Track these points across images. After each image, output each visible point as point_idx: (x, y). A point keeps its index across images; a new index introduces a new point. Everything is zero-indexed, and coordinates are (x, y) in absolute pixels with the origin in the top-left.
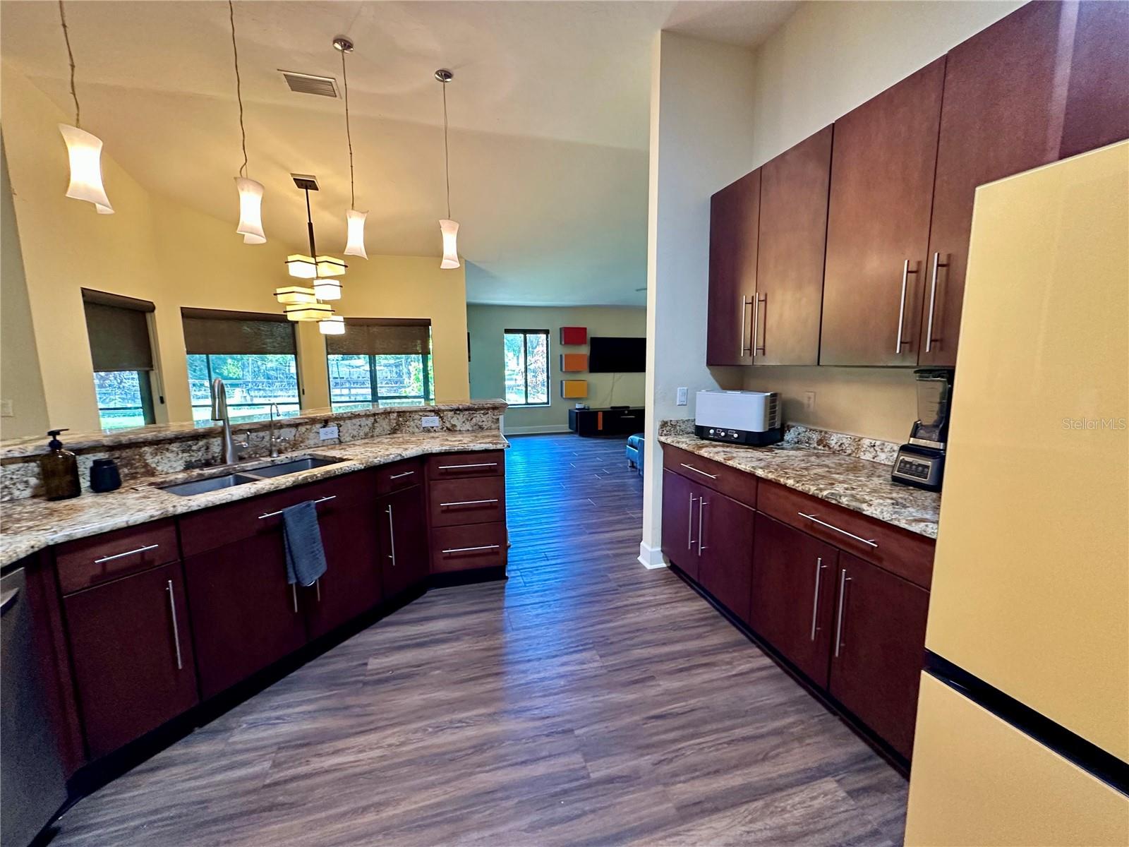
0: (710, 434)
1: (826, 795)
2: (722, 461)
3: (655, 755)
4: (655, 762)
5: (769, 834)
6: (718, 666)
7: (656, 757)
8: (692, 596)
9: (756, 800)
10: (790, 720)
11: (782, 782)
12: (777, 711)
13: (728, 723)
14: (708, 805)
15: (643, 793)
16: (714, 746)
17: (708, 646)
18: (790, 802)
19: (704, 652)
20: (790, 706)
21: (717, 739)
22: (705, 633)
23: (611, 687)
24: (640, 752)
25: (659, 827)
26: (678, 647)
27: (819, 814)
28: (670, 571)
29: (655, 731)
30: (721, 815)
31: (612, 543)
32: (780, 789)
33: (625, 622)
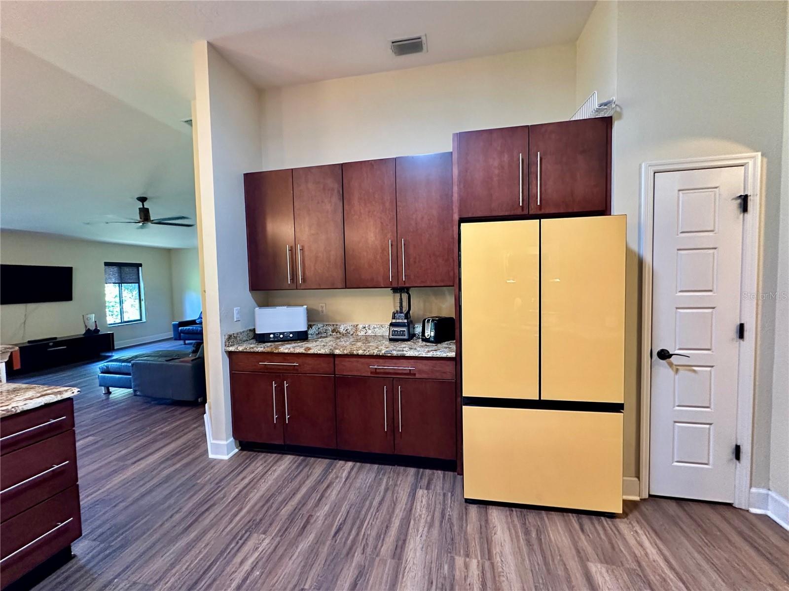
0: (270, 338)
1: (423, 496)
2: (304, 351)
3: (358, 549)
4: (362, 552)
5: (426, 529)
6: (333, 483)
7: (359, 550)
8: (276, 459)
9: (410, 522)
10: (385, 480)
11: (409, 506)
12: (377, 481)
13: (368, 503)
14: (400, 543)
15: (374, 571)
16: (374, 519)
17: (318, 477)
18: (418, 510)
19: (319, 482)
20: (379, 475)
21: (372, 514)
22: (308, 472)
23: (294, 543)
24: (350, 556)
25: (397, 576)
26: (304, 490)
27: (428, 505)
28: (245, 452)
29: (344, 539)
30: (407, 541)
31: (167, 459)
32: (411, 510)
33: (252, 502)
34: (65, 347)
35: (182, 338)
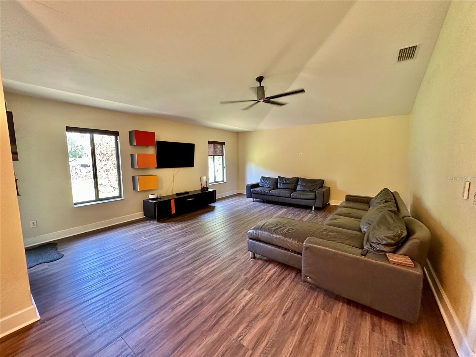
34: (193, 199)
35: (252, 197)
